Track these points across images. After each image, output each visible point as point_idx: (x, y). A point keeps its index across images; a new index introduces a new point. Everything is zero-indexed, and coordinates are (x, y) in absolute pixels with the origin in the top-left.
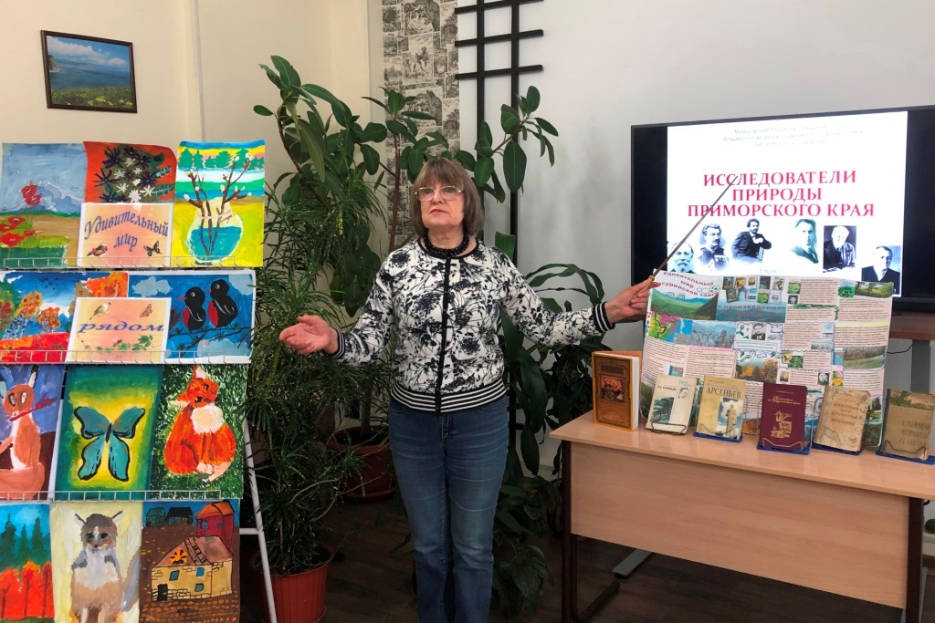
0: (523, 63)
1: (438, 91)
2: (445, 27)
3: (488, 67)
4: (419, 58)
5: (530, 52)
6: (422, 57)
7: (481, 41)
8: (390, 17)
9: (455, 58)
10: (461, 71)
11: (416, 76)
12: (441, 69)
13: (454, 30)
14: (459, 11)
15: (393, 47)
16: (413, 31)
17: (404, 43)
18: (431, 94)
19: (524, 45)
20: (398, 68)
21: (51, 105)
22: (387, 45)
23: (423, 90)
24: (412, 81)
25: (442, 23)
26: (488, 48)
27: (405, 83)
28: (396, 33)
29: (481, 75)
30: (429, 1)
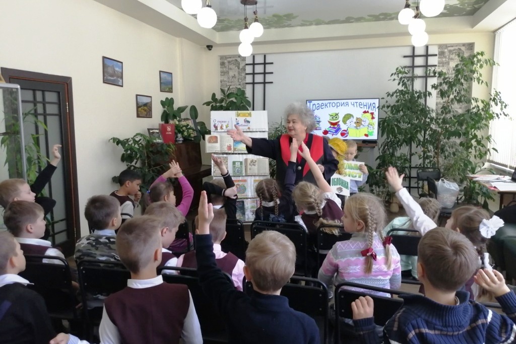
0: (266, 81)
1: (239, 87)
2: (242, 69)
3: (255, 82)
4: (233, 77)
5: (269, 78)
6: (234, 77)
7: (254, 74)
8: (222, 64)
9: (245, 78)
10: (247, 82)
11: (232, 82)
12: (240, 81)
13: (245, 70)
14: (247, 64)
15: (223, 73)
16: (231, 69)
17: (228, 72)
19: (267, 75)
20: (225, 79)
21: (161, 91)
22: (221, 72)
23: (234, 87)
24: (230, 84)
25: (241, 67)
26: (256, 76)
27: (228, 84)
28: (225, 69)
30: (236, 60)
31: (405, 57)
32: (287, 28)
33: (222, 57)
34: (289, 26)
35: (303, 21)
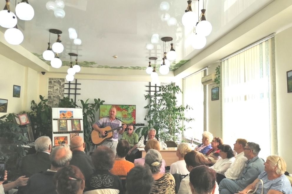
0: (77, 93)
1: (60, 95)
2: (62, 86)
3: (70, 93)
4: (56, 90)
5: (78, 91)
6: (57, 89)
7: (69, 89)
8: (50, 82)
9: (64, 90)
10: (65, 93)
11: (55, 92)
12: (61, 92)
13: (64, 86)
14: (65, 84)
16: (55, 85)
17: (53, 87)
18: (58, 96)
19: (77, 90)
20: (51, 91)
21: (13, 96)
22: (49, 87)
23: (57, 95)
24: (54, 93)
25: (61, 85)
26: (71, 90)
28: (51, 85)
29: (69, 94)
30: (59, 81)
31: (146, 86)
32: (89, 68)
33: (50, 79)
34: (91, 67)
35: (99, 65)
